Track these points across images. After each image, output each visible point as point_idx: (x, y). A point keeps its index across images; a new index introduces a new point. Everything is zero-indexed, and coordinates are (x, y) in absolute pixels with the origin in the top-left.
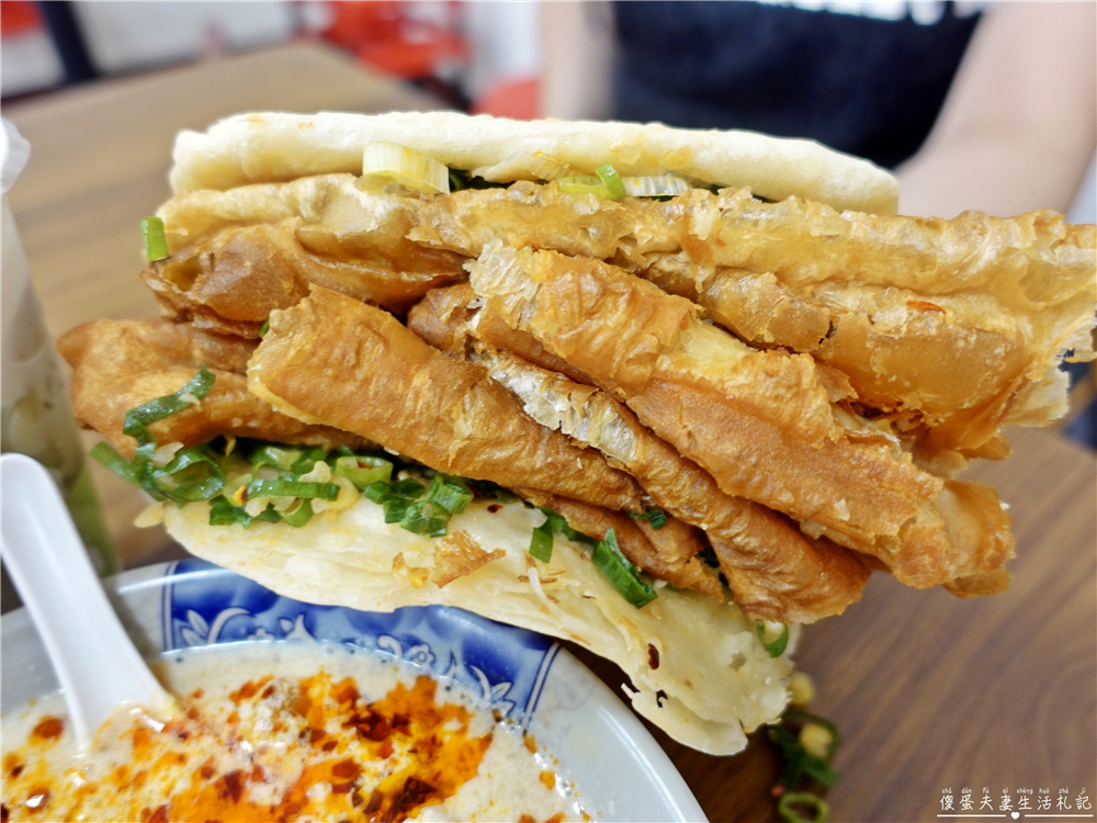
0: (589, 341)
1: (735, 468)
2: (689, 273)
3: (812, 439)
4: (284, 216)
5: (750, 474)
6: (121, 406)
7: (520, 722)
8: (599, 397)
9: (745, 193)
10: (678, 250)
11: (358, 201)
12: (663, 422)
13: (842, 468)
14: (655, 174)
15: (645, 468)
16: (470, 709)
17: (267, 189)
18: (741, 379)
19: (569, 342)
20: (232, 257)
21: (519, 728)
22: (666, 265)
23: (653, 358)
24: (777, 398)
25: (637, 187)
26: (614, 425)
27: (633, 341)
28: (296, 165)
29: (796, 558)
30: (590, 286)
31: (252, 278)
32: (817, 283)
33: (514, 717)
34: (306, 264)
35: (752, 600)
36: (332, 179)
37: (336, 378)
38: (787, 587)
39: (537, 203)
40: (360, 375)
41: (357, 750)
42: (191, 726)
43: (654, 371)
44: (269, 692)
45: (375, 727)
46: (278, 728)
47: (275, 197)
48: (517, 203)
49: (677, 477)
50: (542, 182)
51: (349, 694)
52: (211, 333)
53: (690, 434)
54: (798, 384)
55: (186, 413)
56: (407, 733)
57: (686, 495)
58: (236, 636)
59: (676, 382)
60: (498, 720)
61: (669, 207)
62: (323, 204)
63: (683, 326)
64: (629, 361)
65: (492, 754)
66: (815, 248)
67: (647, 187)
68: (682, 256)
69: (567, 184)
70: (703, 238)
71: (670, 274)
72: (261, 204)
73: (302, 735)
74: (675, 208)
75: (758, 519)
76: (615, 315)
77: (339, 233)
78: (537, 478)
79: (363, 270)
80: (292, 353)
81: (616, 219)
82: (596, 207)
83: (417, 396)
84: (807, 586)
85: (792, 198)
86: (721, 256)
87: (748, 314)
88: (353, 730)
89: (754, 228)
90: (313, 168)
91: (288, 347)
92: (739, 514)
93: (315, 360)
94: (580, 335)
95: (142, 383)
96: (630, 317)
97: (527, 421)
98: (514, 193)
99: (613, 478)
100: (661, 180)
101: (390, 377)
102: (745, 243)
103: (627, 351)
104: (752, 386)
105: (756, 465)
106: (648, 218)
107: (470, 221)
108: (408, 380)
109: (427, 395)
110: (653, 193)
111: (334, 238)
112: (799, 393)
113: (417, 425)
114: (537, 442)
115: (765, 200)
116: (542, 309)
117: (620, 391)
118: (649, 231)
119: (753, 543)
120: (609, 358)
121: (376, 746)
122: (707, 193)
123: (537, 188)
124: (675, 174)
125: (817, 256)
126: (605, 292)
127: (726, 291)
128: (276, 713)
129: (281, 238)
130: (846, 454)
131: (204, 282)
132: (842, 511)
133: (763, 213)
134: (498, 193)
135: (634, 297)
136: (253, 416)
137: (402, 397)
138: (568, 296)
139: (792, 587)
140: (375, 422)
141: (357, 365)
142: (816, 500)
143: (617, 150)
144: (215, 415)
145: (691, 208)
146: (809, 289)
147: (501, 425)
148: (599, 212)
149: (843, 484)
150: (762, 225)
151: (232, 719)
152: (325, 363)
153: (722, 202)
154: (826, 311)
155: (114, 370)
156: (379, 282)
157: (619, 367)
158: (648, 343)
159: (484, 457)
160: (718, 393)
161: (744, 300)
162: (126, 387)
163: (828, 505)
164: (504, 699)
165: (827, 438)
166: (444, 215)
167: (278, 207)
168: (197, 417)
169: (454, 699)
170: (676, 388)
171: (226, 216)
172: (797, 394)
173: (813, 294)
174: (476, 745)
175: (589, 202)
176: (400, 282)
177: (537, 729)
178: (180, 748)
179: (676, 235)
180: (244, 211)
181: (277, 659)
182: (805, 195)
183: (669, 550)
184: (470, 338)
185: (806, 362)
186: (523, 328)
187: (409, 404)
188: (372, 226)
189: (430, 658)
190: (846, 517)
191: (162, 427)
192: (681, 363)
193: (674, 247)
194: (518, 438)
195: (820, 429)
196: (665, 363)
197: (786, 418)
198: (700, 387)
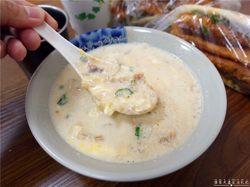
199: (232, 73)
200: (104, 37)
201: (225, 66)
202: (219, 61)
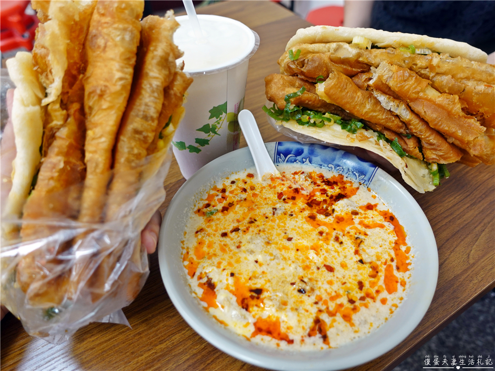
0: (404, 87)
1: (435, 120)
2: (428, 74)
3: (455, 115)
4: (326, 52)
5: (438, 122)
6: (284, 94)
7: (367, 185)
8: (402, 102)
9: (448, 55)
10: (427, 68)
11: (348, 49)
12: (418, 108)
13: (462, 123)
14: (423, 48)
15: (410, 121)
16: (353, 182)
17: (323, 45)
18: (440, 99)
19: (399, 87)
20: (313, 60)
21: (367, 187)
22: (423, 72)
23: (418, 92)
24: (449, 104)
25: (418, 51)
26: (404, 110)
27: (415, 88)
28: (330, 39)
29: (445, 147)
30: (407, 74)
31: (317, 66)
32: (462, 79)
33: (365, 184)
34: (330, 64)
35: (431, 158)
36: (341, 43)
37: (341, 91)
38: (442, 154)
39: (394, 54)
40: (346, 91)
41: (326, 187)
42: (284, 178)
43: (418, 96)
44: (303, 173)
45: (329, 183)
46: (306, 180)
47: (325, 47)
48: (388, 53)
49: (418, 123)
50: (394, 48)
51: (321, 176)
52: (302, 80)
53: (425, 112)
54: (454, 101)
55: (298, 97)
56: (337, 185)
57: (420, 128)
58: (292, 162)
59: (424, 99)
60: (361, 184)
61: (427, 57)
62: (336, 50)
63: (427, 86)
64: (413, 93)
65: (359, 191)
66: (463, 70)
67: (421, 51)
68: (427, 70)
69: (402, 49)
70: (434, 65)
71: (423, 74)
72: (321, 48)
73: (312, 182)
74: (429, 57)
75: (437, 136)
76: (412, 81)
77: (342, 57)
78: (382, 121)
79: (345, 67)
80: (333, 84)
81: (413, 59)
82: (409, 55)
83: (358, 97)
84: (447, 154)
85: (459, 57)
86: (438, 70)
87: (442, 85)
88: (324, 183)
89: (448, 64)
90: (335, 40)
91: (332, 82)
92: (432, 134)
93: (337, 86)
94: (402, 85)
95: (287, 89)
96: (415, 82)
97: (382, 107)
98: (387, 51)
99: (400, 124)
100: (425, 50)
101: (353, 93)
102: (445, 67)
103: (413, 90)
104: (442, 101)
105: (440, 120)
106: (421, 59)
107: (376, 57)
108: (356, 94)
109: (360, 97)
110: (422, 53)
111: (340, 58)
112: (454, 104)
113: (357, 105)
114: (384, 112)
115: (452, 57)
116: (394, 79)
117: (408, 101)
118: (421, 62)
119: (435, 142)
120: (408, 92)
121: (330, 187)
122: (437, 54)
123: (394, 50)
124: (429, 49)
125: (463, 72)
126: (410, 76)
127: (438, 79)
128: (306, 177)
129: (325, 57)
130: (463, 120)
131: (306, 66)
132: (460, 133)
133: (451, 60)
134: (384, 50)
135: (416, 78)
136: (311, 100)
137: (355, 97)
138: (401, 76)
139: (443, 154)
140: (347, 103)
141: (346, 88)
142: (454, 130)
143: (415, 42)
144: (303, 99)
145: (433, 57)
146: (460, 80)
147: (376, 107)
148: (410, 57)
149: (461, 127)
150: (450, 63)
151: (294, 178)
152: (339, 87)
153: (441, 57)
154: (464, 85)
155: (280, 86)
156: (348, 70)
157: (410, 94)
158: (419, 89)
159: (371, 114)
160: (434, 102)
161: (442, 81)
162: (283, 90)
163: (457, 131)
164: (363, 179)
165: (459, 115)
166: (369, 55)
167: (325, 49)
168: (300, 98)
169: (349, 179)
170: (423, 100)
171: (311, 51)
172: (453, 104)
173: (460, 81)
174: (355, 189)
175: (407, 54)
176: (352, 70)
177: (371, 186)
178: (282, 182)
179: (428, 64)
180: (316, 50)
181: (302, 168)
182: (463, 56)
183: (411, 144)
184: (369, 86)
185: (457, 97)
186: (387, 83)
187: (356, 99)
188: (351, 56)
189: (342, 170)
190: (460, 135)
191: (292, 100)
192: (425, 95)
193: (426, 67)
194: (380, 110)
195: (458, 113)
196: (421, 94)
197: (450, 109)
198: (430, 100)
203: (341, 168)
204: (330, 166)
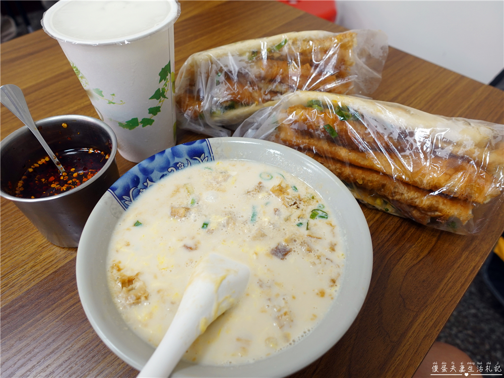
58: (138, 195)
189: (182, 164)
199: (380, 190)
200: (177, 160)
201: (369, 180)
202: (348, 171)
203: (180, 163)
204: (169, 170)
